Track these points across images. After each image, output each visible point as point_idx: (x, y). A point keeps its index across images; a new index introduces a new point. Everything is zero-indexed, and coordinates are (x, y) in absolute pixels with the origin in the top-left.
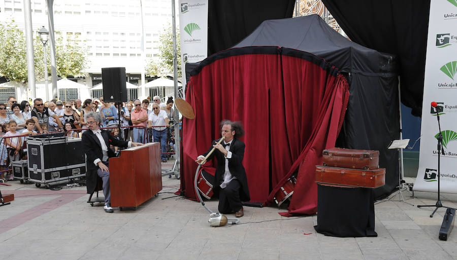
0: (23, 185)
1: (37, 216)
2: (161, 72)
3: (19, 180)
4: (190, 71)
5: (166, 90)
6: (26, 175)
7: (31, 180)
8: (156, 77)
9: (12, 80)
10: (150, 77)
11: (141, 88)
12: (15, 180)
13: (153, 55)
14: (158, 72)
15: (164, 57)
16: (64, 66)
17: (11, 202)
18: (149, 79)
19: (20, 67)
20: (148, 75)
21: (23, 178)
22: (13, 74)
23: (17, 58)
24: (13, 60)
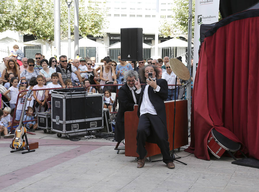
0: (46, 135)
1: (59, 164)
2: (174, 33)
3: (43, 129)
4: (205, 32)
5: (178, 50)
6: (49, 126)
7: (54, 130)
8: (169, 38)
9: (39, 38)
10: (163, 37)
11: (154, 48)
12: (39, 129)
13: (167, 17)
14: (171, 33)
15: (177, 18)
16: (85, 26)
17: (36, 150)
18: (162, 39)
19: (47, 26)
20: (161, 35)
21: (46, 128)
22: (40, 32)
23: (45, 17)
24: (41, 20)
